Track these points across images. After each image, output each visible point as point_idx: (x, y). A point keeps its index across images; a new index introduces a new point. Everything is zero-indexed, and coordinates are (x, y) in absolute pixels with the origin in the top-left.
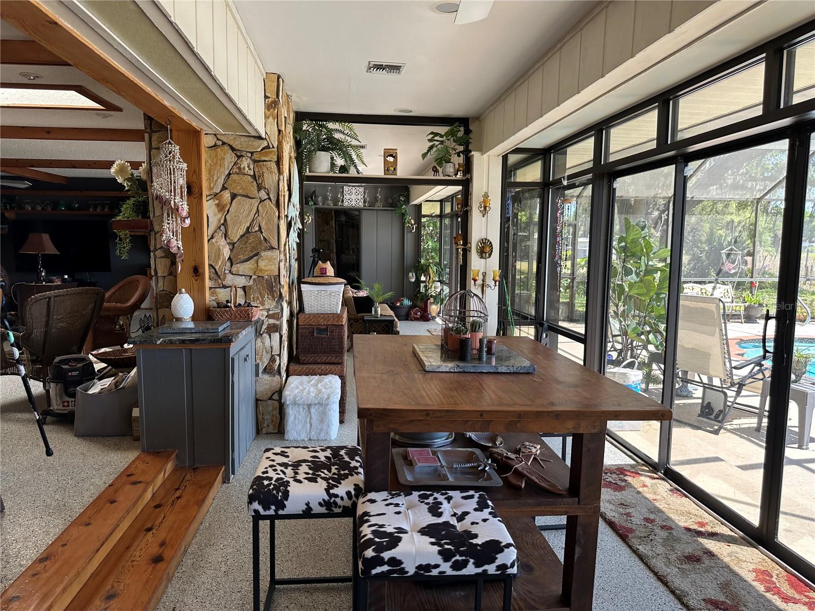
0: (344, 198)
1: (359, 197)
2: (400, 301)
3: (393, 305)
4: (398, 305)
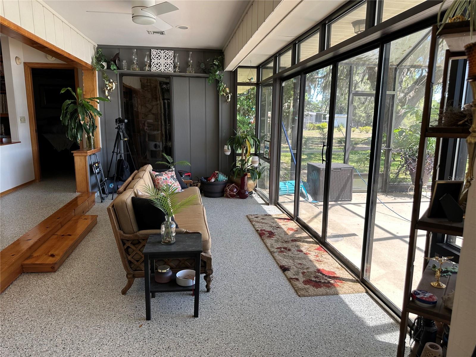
0: (152, 63)
1: (169, 61)
2: (215, 175)
3: (207, 181)
4: (213, 180)
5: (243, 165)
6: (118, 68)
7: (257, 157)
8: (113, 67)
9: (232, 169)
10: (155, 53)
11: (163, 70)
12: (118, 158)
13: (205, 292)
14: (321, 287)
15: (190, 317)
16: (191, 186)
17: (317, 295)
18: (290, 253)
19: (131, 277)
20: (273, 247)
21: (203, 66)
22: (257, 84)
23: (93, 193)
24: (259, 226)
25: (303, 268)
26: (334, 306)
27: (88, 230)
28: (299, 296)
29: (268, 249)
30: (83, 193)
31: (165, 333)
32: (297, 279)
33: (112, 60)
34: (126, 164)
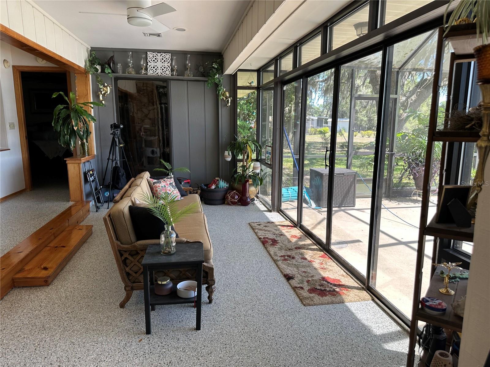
0: (148, 66)
1: (166, 64)
2: (215, 182)
3: (208, 188)
4: (213, 187)
5: (244, 171)
6: (113, 72)
7: (259, 163)
8: (108, 70)
9: (233, 176)
10: (151, 56)
11: (160, 74)
12: (114, 165)
13: (207, 303)
14: (326, 295)
15: (191, 330)
16: (190, 193)
17: (322, 304)
18: (294, 261)
19: (129, 290)
20: (277, 255)
21: (202, 70)
22: (258, 88)
23: (88, 202)
24: (261, 234)
25: (307, 277)
26: (340, 314)
27: (83, 241)
28: (304, 305)
29: (272, 257)
30: (77, 202)
31: (166, 347)
32: (302, 288)
33: (106, 63)
34: (122, 171)
